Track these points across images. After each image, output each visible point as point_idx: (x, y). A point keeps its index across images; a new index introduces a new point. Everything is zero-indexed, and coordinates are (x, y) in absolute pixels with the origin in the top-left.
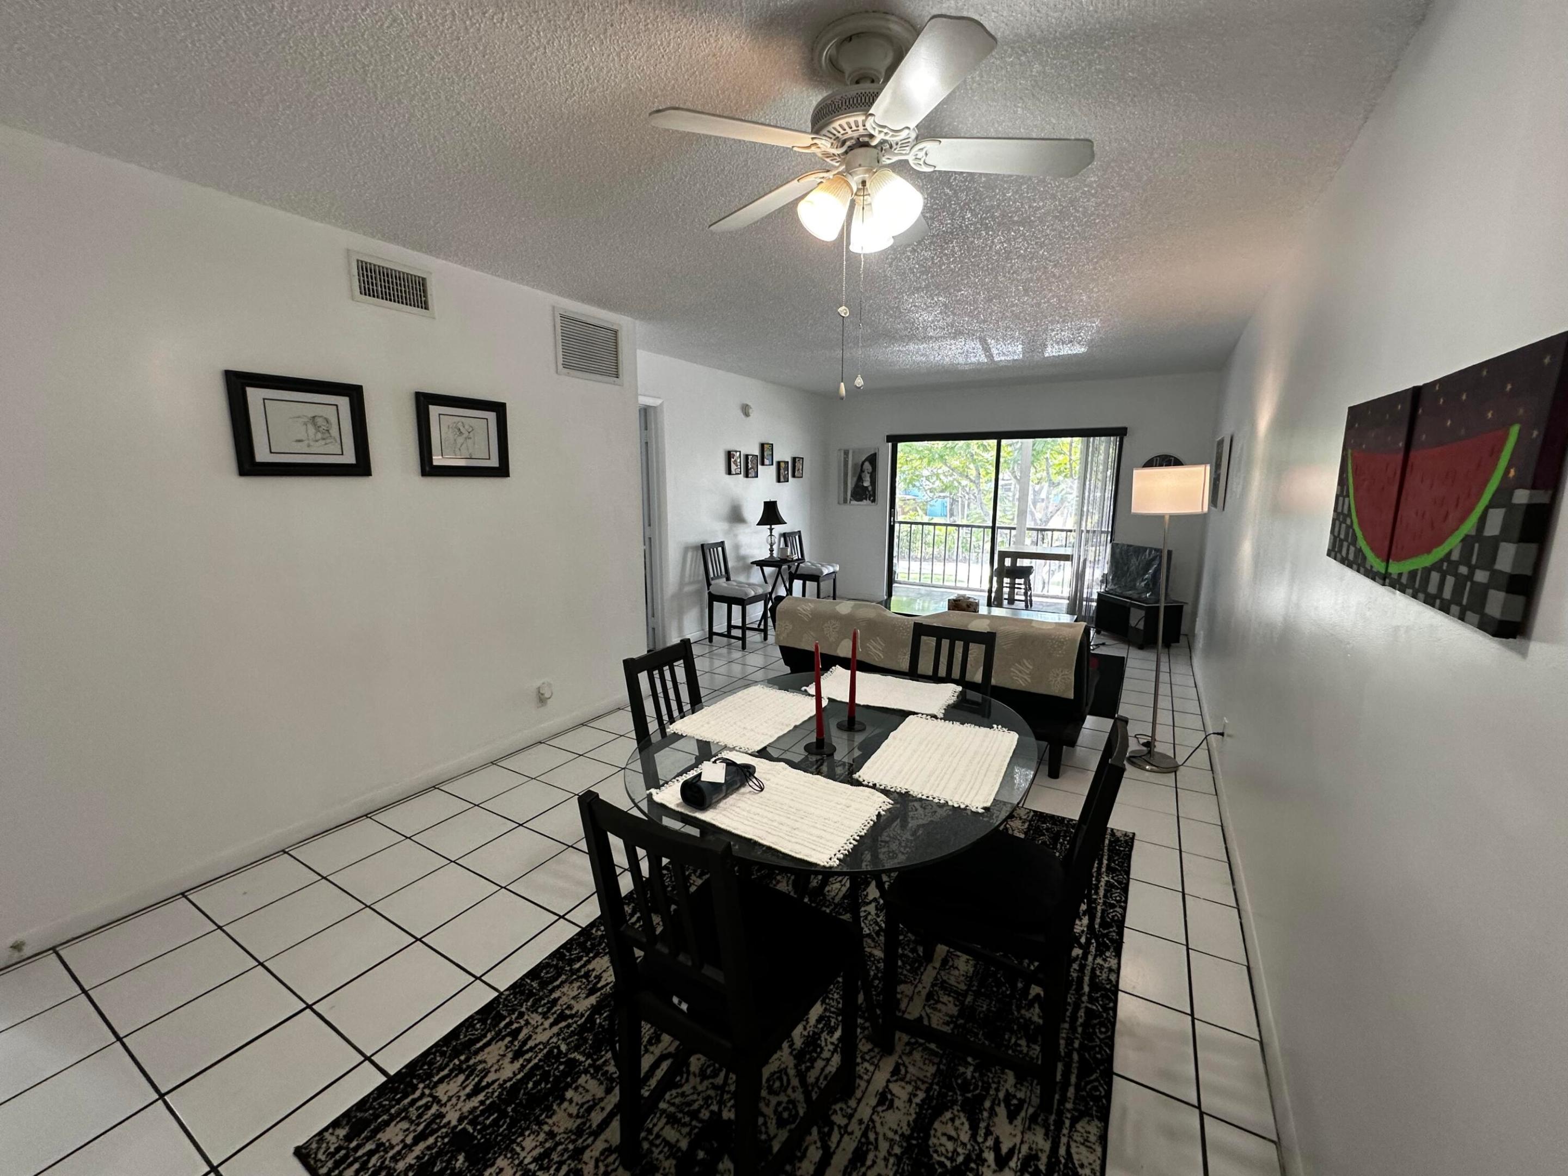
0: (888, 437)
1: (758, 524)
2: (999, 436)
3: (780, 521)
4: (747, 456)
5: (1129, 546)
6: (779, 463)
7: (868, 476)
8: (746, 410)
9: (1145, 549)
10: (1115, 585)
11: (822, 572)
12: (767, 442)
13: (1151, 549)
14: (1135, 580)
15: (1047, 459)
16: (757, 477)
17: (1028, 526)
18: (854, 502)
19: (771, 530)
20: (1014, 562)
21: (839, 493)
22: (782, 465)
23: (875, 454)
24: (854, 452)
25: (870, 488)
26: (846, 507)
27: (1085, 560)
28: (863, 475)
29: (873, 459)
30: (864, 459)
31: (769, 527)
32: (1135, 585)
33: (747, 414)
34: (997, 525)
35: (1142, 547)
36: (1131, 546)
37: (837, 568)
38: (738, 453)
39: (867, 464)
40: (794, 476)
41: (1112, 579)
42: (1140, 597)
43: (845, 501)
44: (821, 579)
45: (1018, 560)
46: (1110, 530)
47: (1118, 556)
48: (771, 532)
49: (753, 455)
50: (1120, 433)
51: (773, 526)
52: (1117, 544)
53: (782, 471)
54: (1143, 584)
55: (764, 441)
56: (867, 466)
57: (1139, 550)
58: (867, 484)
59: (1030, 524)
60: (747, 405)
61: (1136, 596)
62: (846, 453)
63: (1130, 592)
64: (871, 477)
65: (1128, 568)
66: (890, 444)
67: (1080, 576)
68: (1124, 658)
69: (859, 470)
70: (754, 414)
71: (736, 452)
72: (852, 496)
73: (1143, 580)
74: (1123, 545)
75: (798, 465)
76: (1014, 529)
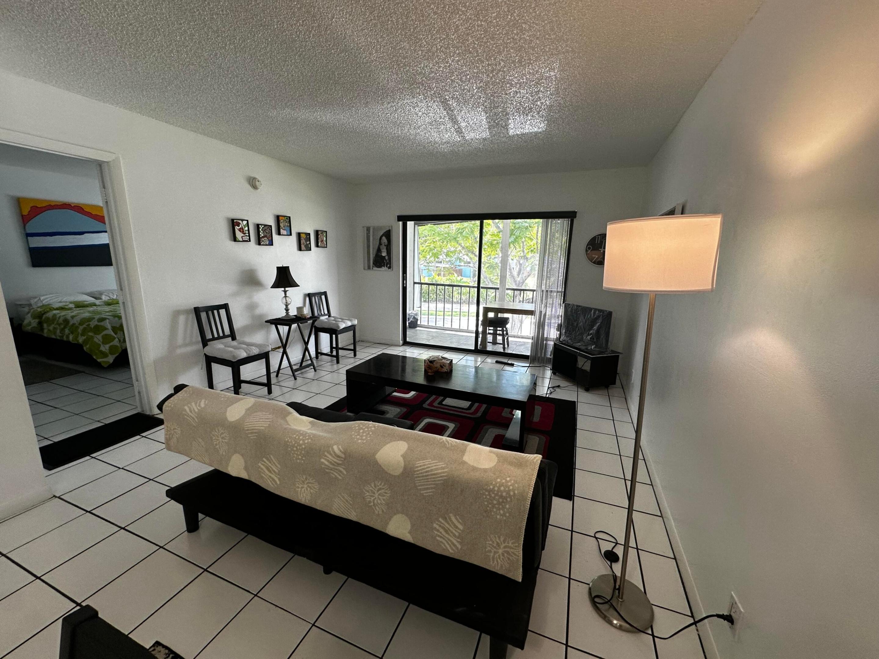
0: (398, 217)
1: (271, 288)
2: (482, 217)
3: (294, 284)
4: (258, 226)
5: (577, 306)
6: (299, 235)
7: (385, 247)
8: (253, 183)
9: (591, 309)
10: (567, 337)
11: (338, 327)
12: (283, 214)
13: (596, 310)
14: (582, 334)
15: (523, 242)
16: (272, 245)
17: (507, 287)
18: (375, 268)
19: (285, 292)
20: (496, 315)
21: (364, 261)
22: (303, 236)
23: (389, 231)
24: (373, 229)
25: (387, 258)
26: (370, 272)
27: (545, 315)
28: (381, 247)
29: (388, 234)
30: (382, 234)
31: (283, 289)
32: (583, 338)
33: (255, 187)
34: (481, 285)
35: (587, 308)
36: (580, 306)
37: (355, 322)
38: (245, 222)
39: (384, 238)
40: (317, 246)
41: (565, 332)
42: (587, 349)
43: (369, 268)
44: (337, 332)
45: (499, 314)
46: (563, 290)
47: (569, 313)
48: (285, 294)
49: (265, 225)
50: (571, 216)
51: (287, 289)
52: (569, 304)
53: (303, 241)
54: (589, 337)
55: (280, 214)
56: (384, 240)
57: (586, 310)
58: (384, 254)
59: (510, 284)
60: (254, 179)
61: (583, 348)
62: (368, 229)
63: (579, 344)
64: (387, 249)
65: (577, 325)
66: (401, 223)
67: (541, 325)
68: (574, 402)
69: (378, 243)
70: (263, 188)
71: (242, 220)
72: (373, 264)
73: (588, 335)
74: (574, 305)
75: (322, 237)
76: (498, 289)
